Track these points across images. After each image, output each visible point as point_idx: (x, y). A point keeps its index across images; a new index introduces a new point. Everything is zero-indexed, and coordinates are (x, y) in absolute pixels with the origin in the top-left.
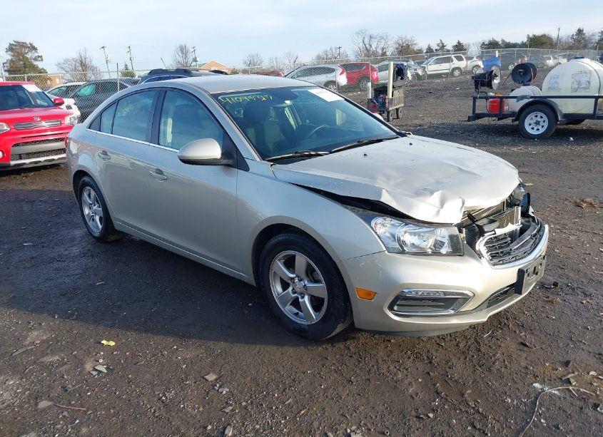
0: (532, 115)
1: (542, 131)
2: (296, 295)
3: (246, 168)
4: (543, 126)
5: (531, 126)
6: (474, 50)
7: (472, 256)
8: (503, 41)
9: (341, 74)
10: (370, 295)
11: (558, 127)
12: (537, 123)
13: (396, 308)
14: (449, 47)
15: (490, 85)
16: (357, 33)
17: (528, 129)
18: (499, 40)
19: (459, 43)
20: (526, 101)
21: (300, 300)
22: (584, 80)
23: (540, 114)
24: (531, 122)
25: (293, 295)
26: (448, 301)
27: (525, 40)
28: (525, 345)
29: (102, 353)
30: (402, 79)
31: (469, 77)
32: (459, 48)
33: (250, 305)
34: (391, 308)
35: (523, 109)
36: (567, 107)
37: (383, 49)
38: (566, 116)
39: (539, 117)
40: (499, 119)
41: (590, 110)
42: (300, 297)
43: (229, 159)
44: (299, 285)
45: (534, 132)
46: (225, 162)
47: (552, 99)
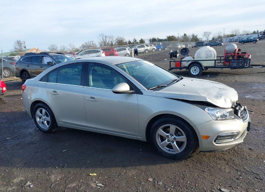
0: (193, 67)
1: (197, 73)
2: (169, 142)
3: (141, 93)
4: (197, 72)
5: (193, 72)
6: (147, 42)
7: (238, 119)
8: (158, 38)
9: (103, 53)
10: (207, 137)
11: (203, 71)
12: (195, 70)
13: (217, 141)
14: (138, 41)
15: (176, 56)
16: (100, 35)
17: (192, 73)
18: (156, 38)
19: (141, 39)
20: (190, 62)
21: (172, 144)
22: (209, 54)
23: (196, 67)
24: (193, 70)
25: (168, 143)
26: (232, 136)
27: (166, 38)
28: (251, 149)
29: (94, 179)
30: (137, 55)
31: (168, 54)
32: (142, 41)
33: (140, 150)
34: (215, 141)
35: (190, 65)
36: (205, 64)
37: (111, 42)
38: (205, 67)
39: (196, 68)
40: (180, 69)
41: (213, 65)
42: (171, 143)
43: (132, 90)
44: (172, 138)
45: (195, 74)
46: (131, 91)
47: (200, 61)
